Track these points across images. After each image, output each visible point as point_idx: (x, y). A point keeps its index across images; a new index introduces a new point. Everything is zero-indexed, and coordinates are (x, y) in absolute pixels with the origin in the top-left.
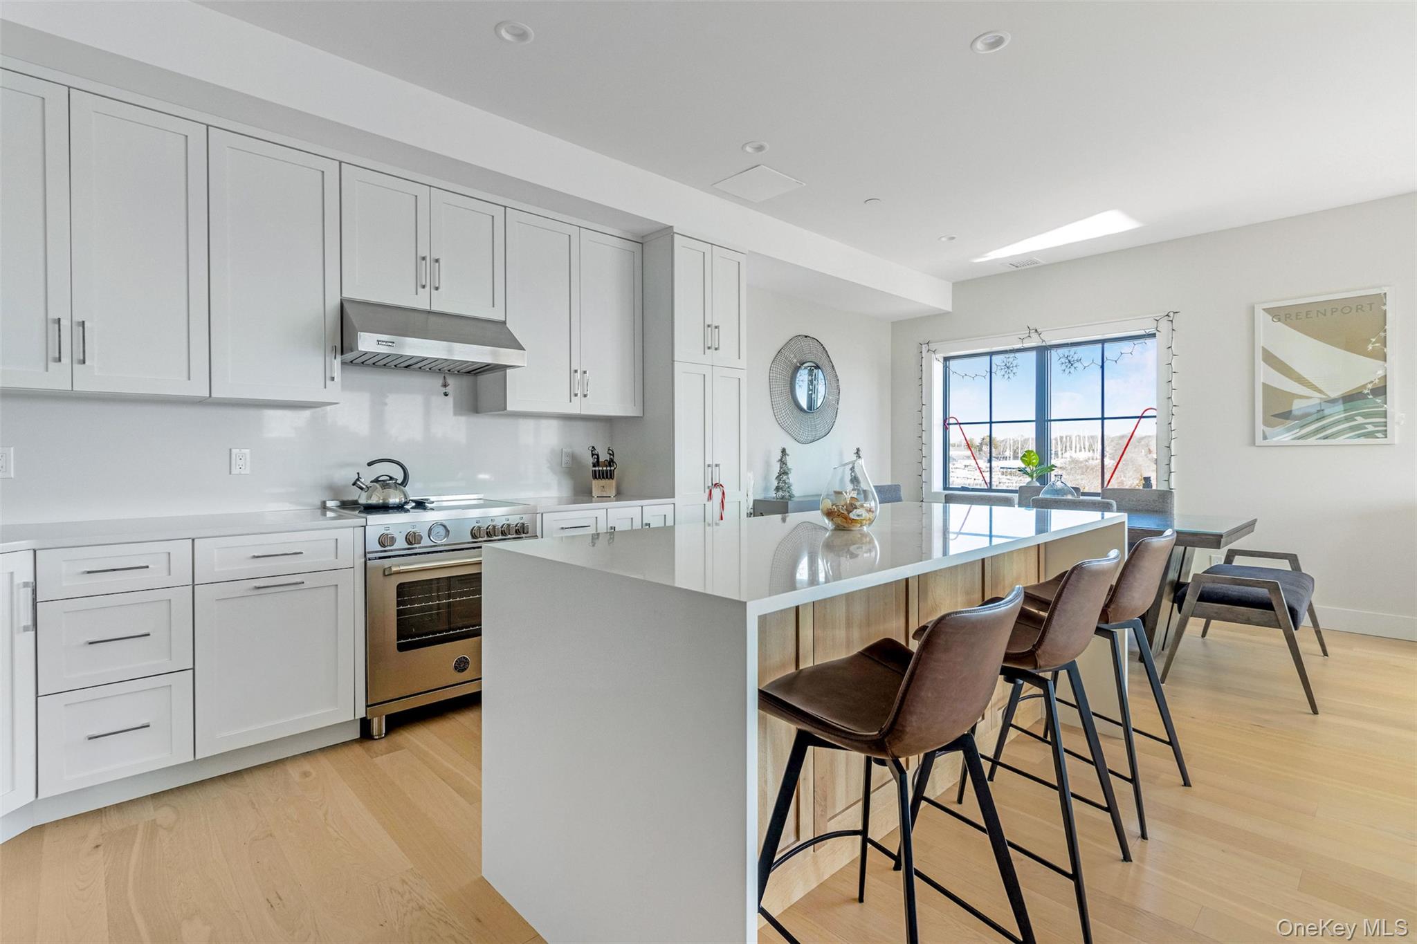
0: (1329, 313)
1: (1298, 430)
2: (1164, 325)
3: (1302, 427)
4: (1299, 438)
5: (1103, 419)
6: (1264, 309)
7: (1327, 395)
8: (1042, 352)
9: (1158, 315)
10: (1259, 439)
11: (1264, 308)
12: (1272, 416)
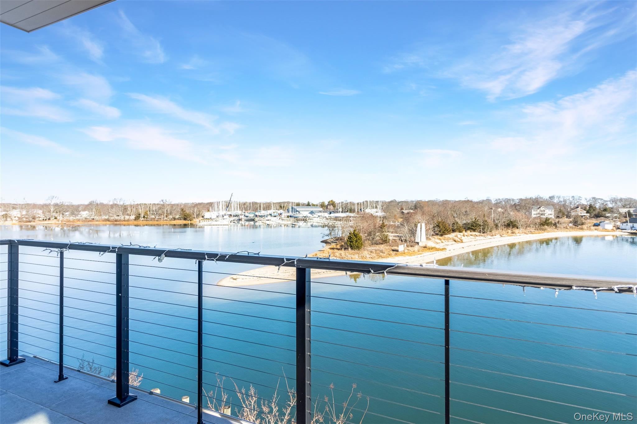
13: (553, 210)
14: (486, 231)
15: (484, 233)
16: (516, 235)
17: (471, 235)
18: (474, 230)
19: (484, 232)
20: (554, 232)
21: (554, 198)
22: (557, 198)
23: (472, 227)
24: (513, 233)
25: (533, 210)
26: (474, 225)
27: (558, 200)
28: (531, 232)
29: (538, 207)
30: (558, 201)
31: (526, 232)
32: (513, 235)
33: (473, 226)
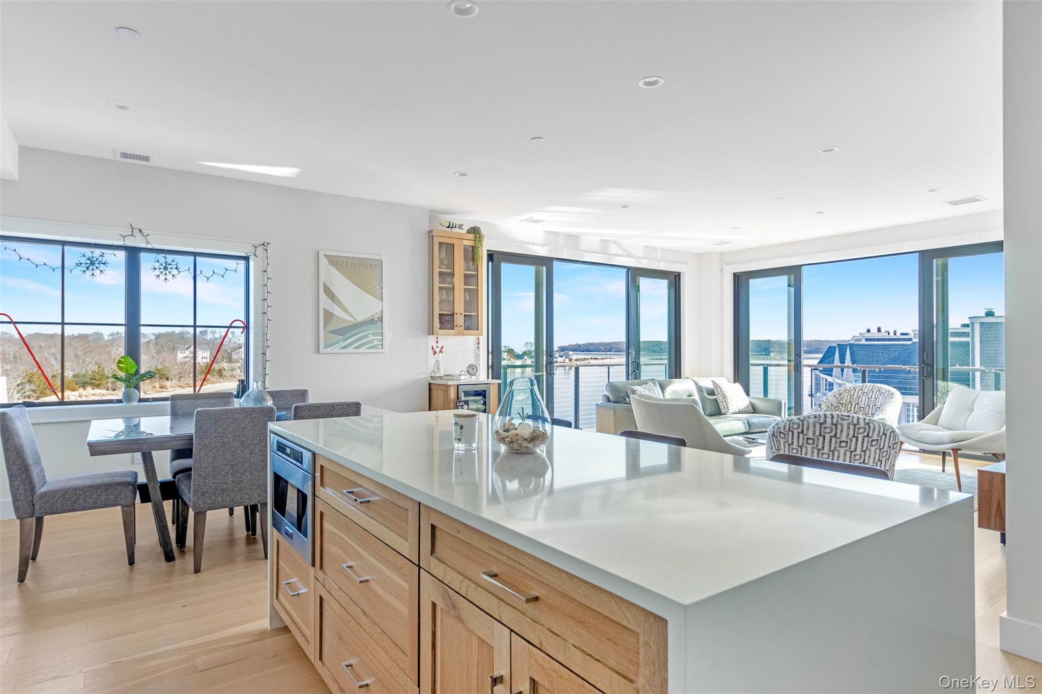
0: (357, 265)
1: (342, 343)
2: (260, 251)
3: (344, 340)
4: (343, 348)
5: (195, 326)
6: (324, 255)
7: (355, 319)
8: (133, 253)
9: (257, 243)
10: (322, 350)
11: (326, 254)
12: (329, 332)
13: (208, 352)
14: (118, 386)
15: (114, 390)
16: (166, 390)
17: (93, 395)
18: (98, 386)
19: (114, 388)
20: (220, 382)
21: (207, 333)
22: (211, 334)
23: (93, 381)
24: (162, 387)
25: (179, 352)
26: (98, 377)
27: (212, 336)
28: (188, 384)
29: (187, 347)
30: (213, 339)
31: (181, 385)
32: (163, 390)
33: (95, 379)
